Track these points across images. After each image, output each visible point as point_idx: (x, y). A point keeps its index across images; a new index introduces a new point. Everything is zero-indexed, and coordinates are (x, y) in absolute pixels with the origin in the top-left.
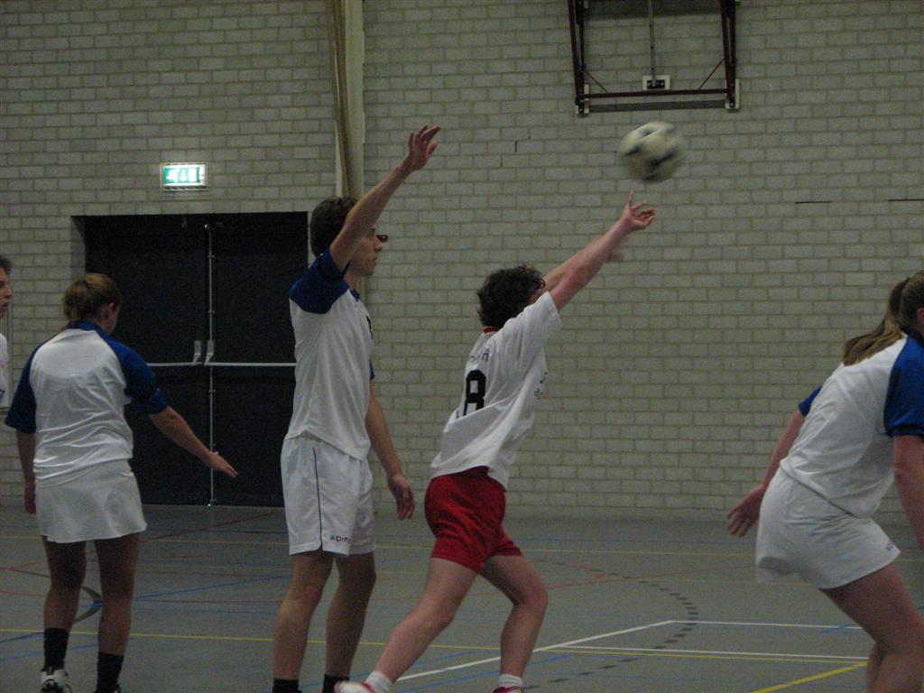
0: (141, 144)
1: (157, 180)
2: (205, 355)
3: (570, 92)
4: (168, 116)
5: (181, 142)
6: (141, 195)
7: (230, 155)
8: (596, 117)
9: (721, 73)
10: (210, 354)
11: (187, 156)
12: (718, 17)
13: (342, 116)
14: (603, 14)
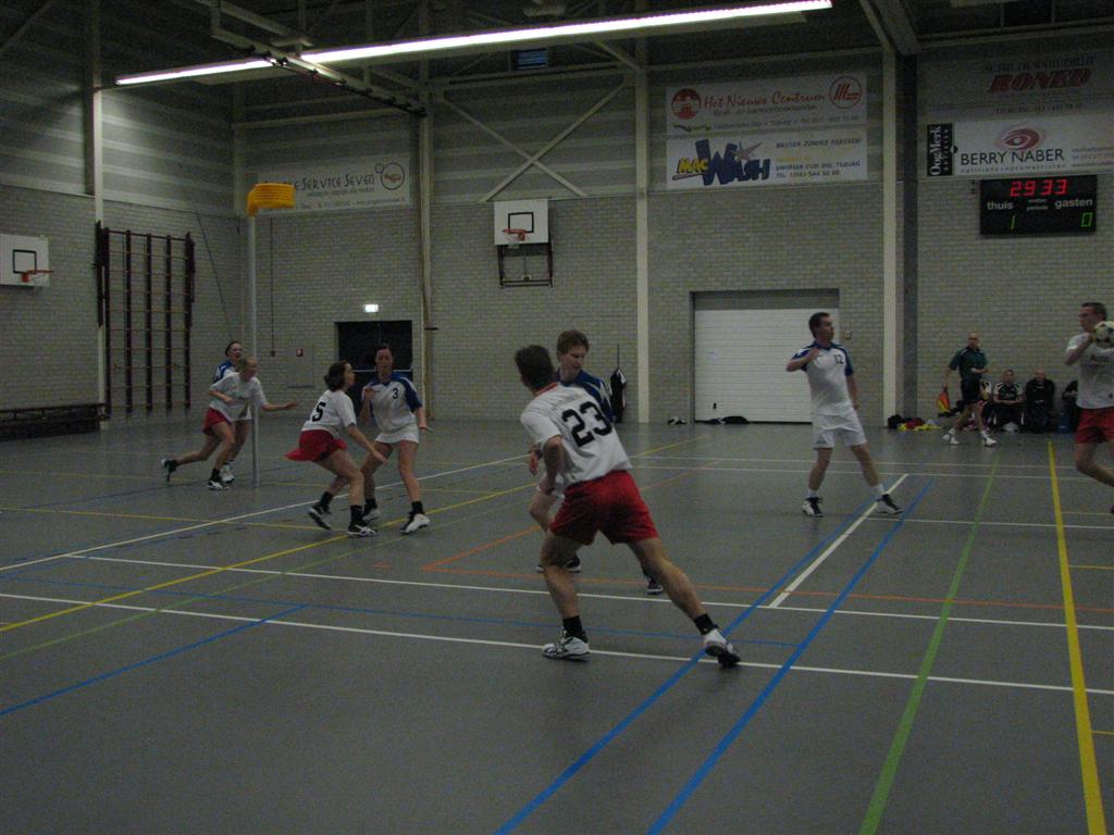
0: (357, 298)
1: (362, 310)
3: (498, 281)
4: (366, 289)
5: (371, 297)
6: (356, 315)
7: (386, 302)
8: (507, 289)
9: (548, 275)
11: (372, 302)
12: (546, 257)
13: (423, 288)
14: (509, 256)
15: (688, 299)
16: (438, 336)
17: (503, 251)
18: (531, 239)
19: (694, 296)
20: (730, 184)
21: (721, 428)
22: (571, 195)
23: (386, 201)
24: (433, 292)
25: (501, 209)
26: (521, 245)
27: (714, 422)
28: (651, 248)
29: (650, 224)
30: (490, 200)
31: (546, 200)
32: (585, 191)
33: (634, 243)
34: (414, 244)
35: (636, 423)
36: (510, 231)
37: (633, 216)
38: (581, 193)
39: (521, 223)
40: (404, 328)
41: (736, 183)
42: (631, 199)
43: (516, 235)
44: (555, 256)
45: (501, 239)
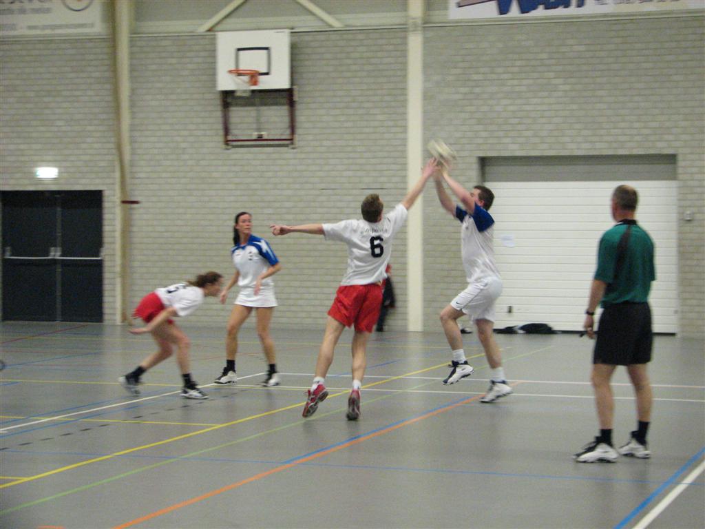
0: (26, 158)
1: (32, 176)
2: (56, 254)
3: (221, 139)
4: (39, 146)
5: (46, 158)
6: (26, 182)
7: (68, 164)
8: (234, 151)
9: (288, 132)
10: (59, 253)
11: (49, 163)
12: (287, 107)
13: (119, 148)
14: (237, 105)
15: (475, 166)
16: (138, 213)
17: (228, 98)
18: (265, 83)
19: (484, 162)
20: (533, 14)
21: (519, 340)
22: (320, 24)
23: (67, 26)
24: (133, 153)
25: (227, 42)
26: (253, 91)
27: (509, 331)
28: (427, 97)
29: (426, 67)
30: (210, 30)
31: (288, 31)
32: (338, 19)
33: (404, 91)
34: (108, 86)
35: (404, 332)
36: (239, 73)
37: (404, 54)
38: (336, 24)
39: (254, 61)
40: (93, 199)
41: (540, 12)
42: (402, 31)
43: (246, 78)
44: (298, 107)
45: (226, 82)
